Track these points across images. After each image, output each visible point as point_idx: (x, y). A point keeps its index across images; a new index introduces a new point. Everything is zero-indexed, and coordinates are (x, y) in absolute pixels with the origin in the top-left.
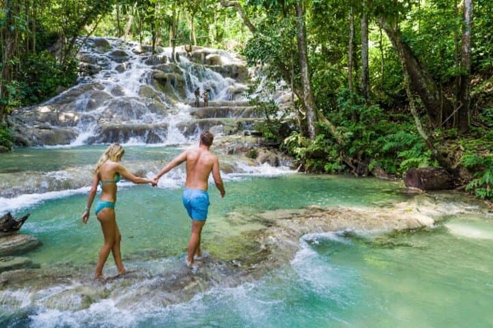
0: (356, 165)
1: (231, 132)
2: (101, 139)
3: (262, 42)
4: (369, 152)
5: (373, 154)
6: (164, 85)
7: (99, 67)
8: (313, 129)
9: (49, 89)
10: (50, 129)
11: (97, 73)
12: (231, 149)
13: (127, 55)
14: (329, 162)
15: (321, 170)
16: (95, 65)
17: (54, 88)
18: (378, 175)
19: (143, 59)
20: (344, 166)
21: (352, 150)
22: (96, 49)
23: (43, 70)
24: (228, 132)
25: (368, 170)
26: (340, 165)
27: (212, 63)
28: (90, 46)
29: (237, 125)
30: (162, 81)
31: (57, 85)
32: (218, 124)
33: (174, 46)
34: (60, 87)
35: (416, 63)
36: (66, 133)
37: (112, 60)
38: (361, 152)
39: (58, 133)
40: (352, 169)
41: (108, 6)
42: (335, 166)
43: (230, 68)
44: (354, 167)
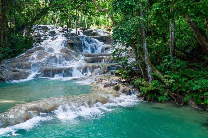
0: (176, 97)
1: (104, 72)
2: (42, 75)
3: (122, 31)
4: (184, 90)
5: (186, 91)
6: (72, 46)
7: (43, 39)
8: (150, 76)
9: (19, 50)
10: (17, 71)
11: (42, 42)
12: (105, 84)
13: (56, 33)
14: (160, 95)
15: (156, 100)
16: (41, 38)
17: (22, 49)
18: (191, 105)
19: (63, 34)
20: (169, 98)
21: (173, 89)
22: (42, 31)
23: (17, 41)
24: (103, 72)
25: (184, 101)
26: (167, 97)
27: (94, 36)
28: (39, 30)
29: (107, 68)
30: (71, 45)
31: (23, 48)
32: (98, 68)
33: (77, 28)
34: (24, 49)
35: (205, 39)
36: (25, 73)
37: (49, 35)
38: (179, 90)
39: (21, 73)
40: (174, 100)
41: (46, 12)
42: (164, 98)
43: (102, 37)
44: (175, 99)
